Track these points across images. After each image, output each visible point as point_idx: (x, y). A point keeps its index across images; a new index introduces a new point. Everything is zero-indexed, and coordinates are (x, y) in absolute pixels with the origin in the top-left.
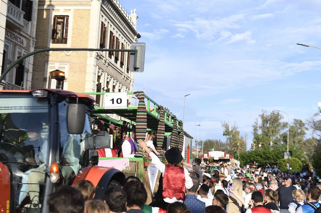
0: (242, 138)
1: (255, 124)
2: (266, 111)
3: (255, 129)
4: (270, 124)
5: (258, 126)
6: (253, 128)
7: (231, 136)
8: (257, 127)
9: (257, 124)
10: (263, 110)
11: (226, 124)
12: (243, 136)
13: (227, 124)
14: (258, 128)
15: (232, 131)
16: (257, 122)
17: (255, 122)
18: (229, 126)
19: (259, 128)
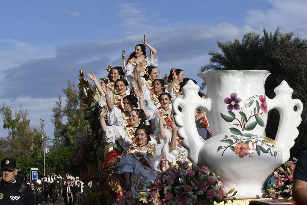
0: (35, 130)
1: (57, 106)
2: (73, 85)
3: (57, 115)
4: (80, 106)
5: (63, 110)
6: (53, 113)
7: (16, 129)
8: (61, 111)
9: (60, 106)
10: (69, 82)
11: (6, 109)
12: (38, 128)
13: (8, 108)
14: (62, 113)
15: (17, 120)
16: (61, 102)
17: (57, 103)
18: (11, 112)
19: (64, 113)
